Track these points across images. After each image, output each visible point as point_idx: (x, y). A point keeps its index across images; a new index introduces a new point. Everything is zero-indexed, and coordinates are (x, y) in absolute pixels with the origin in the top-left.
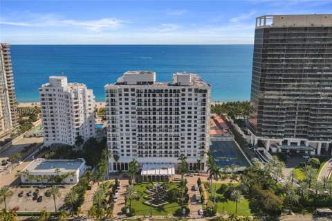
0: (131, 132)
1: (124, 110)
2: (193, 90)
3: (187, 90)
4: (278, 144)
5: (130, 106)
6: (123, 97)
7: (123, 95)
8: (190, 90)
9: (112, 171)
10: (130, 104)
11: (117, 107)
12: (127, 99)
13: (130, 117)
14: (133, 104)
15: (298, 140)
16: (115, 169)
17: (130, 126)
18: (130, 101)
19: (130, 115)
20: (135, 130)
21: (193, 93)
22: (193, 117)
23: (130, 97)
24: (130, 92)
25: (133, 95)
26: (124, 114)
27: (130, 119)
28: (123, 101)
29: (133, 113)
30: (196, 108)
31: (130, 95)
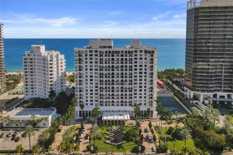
0: (94, 85)
1: (89, 68)
2: (143, 52)
3: (138, 51)
4: (210, 98)
5: (94, 64)
6: (88, 57)
7: (88, 55)
8: (141, 51)
9: (78, 117)
10: (94, 62)
11: (83, 65)
12: (91, 59)
13: (94, 73)
14: (96, 62)
15: (225, 94)
16: (80, 116)
17: (94, 80)
18: (94, 61)
19: (94, 71)
20: (97, 84)
21: (143, 53)
22: (143, 73)
23: (94, 57)
24: (94, 53)
25: (96, 55)
26: (89, 71)
27: (94, 75)
28: (89, 60)
29: (96, 70)
30: (146, 66)
31: (94, 55)
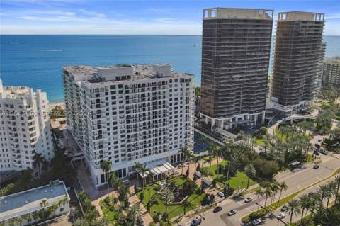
0: (119, 134)
1: (111, 111)
2: (179, 80)
3: (173, 81)
5: (118, 105)
6: (110, 96)
7: (110, 93)
8: (176, 80)
9: (100, 184)
10: (118, 102)
11: (103, 109)
12: (114, 98)
13: (118, 117)
14: (121, 102)
16: (103, 181)
17: (118, 127)
18: (117, 100)
19: (118, 115)
20: (123, 132)
21: (179, 83)
22: (179, 108)
23: (117, 95)
24: (117, 89)
25: (121, 92)
26: (111, 116)
27: (118, 120)
28: (110, 101)
29: (120, 113)
30: (181, 98)
31: (117, 92)
